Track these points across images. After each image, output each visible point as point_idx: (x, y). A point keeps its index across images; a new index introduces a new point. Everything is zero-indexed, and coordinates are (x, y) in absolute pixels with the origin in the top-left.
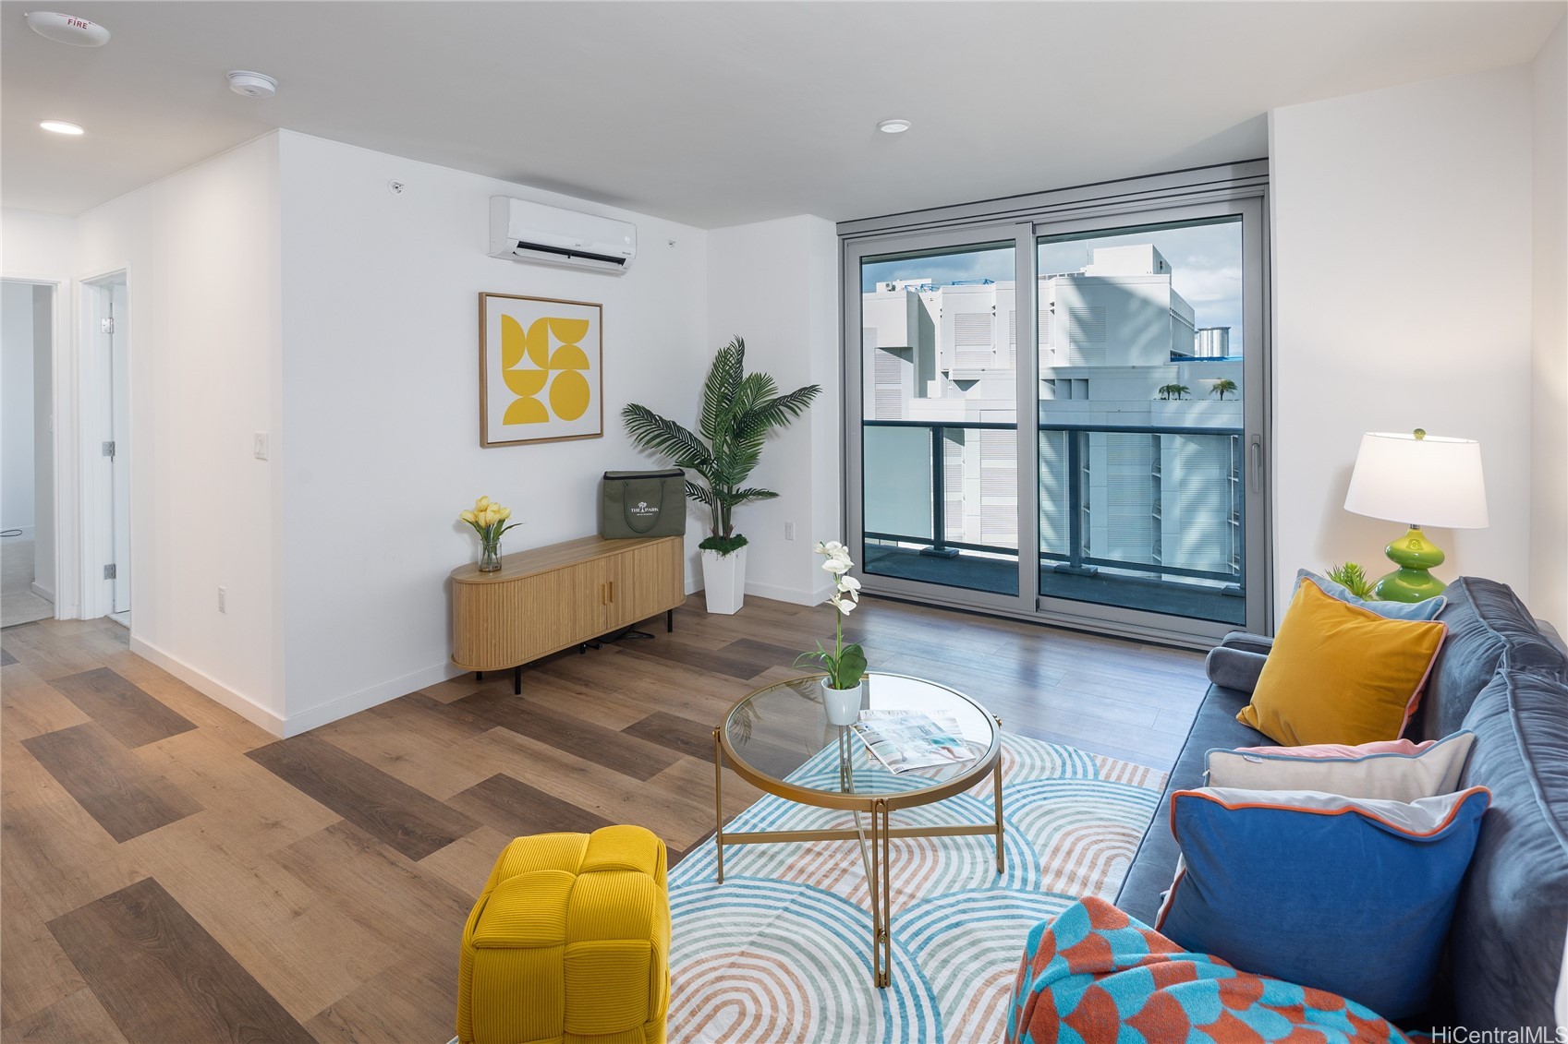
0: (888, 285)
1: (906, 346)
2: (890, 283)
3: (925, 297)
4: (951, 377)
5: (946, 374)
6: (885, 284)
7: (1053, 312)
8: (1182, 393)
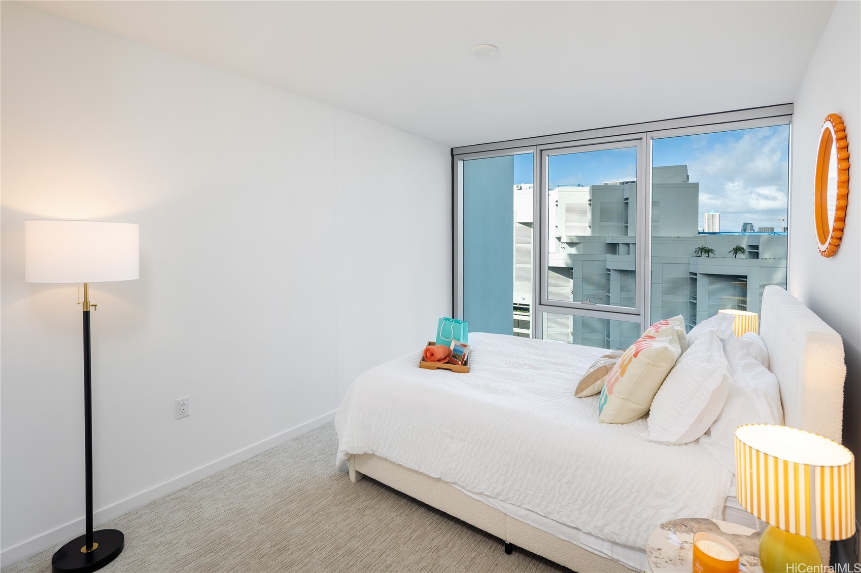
0: (518, 187)
1: (532, 222)
4: (563, 240)
5: (559, 239)
7: (627, 203)
8: (710, 253)
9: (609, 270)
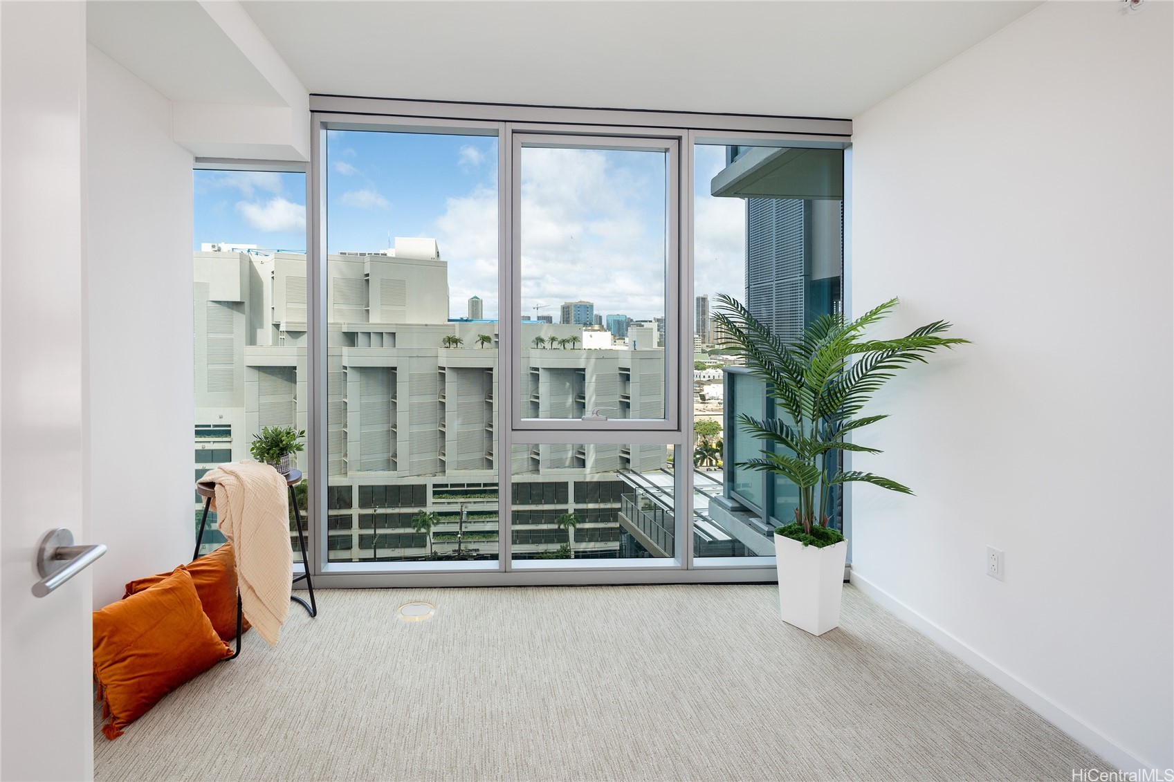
0: (213, 246)
1: (239, 300)
2: (216, 245)
3: (254, 258)
4: (282, 328)
5: (277, 326)
6: (210, 245)
7: (367, 281)
8: (458, 343)
9: (345, 368)
